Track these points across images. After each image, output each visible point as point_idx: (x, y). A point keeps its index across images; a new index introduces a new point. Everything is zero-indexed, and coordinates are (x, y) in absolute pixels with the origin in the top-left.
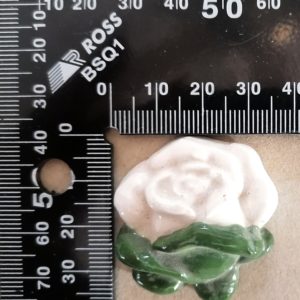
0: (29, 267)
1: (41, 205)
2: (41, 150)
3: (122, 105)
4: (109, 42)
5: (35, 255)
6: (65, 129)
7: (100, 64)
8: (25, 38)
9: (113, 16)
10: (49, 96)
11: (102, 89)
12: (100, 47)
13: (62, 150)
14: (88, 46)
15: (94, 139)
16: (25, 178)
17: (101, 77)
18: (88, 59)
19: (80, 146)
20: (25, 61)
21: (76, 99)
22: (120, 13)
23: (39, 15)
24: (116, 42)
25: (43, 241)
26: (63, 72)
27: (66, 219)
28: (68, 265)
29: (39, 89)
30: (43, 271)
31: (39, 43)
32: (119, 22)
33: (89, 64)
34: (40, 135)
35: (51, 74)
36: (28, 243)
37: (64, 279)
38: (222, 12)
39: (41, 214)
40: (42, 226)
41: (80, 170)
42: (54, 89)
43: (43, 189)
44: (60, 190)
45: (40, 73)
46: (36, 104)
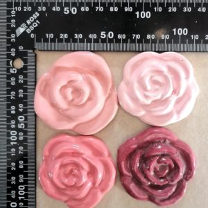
0: (9, 92)
1: (13, 72)
2: (13, 55)
3: (39, 41)
4: (35, 21)
5: (11, 88)
6: (21, 48)
7: (32, 28)
8: (9, 20)
9: (36, 13)
10: (16, 38)
11: (32, 36)
12: (32, 23)
13: (20, 55)
14: (28, 22)
15: (30, 51)
16: (8, 63)
17: (32, 32)
18: (28, 26)
19: (25, 54)
20: (9, 27)
21: (25, 39)
22: (39, 12)
23: (13, 12)
24: (37, 21)
25: (13, 84)
26: (21, 30)
27: (21, 77)
28: (21, 91)
29: (13, 36)
30: (13, 93)
31: (13, 21)
32: (38, 15)
33: (29, 28)
34: (13, 50)
35: (17, 31)
36: (9, 84)
37: (20, 96)
38: (70, 12)
39: (13, 75)
40: (13, 79)
41: (25, 61)
42: (18, 36)
43: (13, 67)
44: (19, 68)
45: (13, 31)
46: (12, 40)
